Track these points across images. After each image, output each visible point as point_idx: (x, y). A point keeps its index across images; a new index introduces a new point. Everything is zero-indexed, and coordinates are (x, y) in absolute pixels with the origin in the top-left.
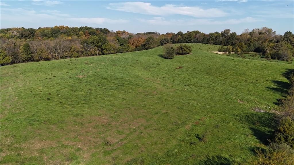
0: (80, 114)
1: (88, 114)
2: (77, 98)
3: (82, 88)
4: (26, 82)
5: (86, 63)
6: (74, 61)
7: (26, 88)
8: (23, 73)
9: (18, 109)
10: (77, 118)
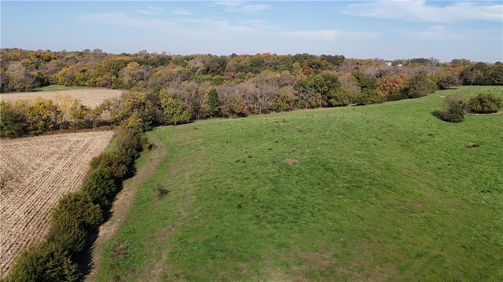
0: (285, 244)
1: (297, 246)
2: (282, 208)
3: (290, 187)
4: (210, 164)
5: (300, 131)
6: (281, 124)
7: (209, 178)
8: (205, 143)
9: (195, 219)
10: (282, 252)
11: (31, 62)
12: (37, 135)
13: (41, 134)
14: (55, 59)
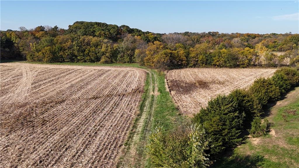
11: (244, 38)
12: (244, 68)
13: (246, 67)
14: (258, 37)
